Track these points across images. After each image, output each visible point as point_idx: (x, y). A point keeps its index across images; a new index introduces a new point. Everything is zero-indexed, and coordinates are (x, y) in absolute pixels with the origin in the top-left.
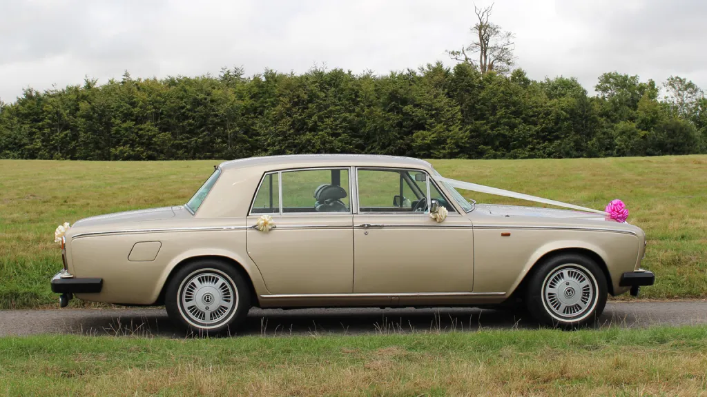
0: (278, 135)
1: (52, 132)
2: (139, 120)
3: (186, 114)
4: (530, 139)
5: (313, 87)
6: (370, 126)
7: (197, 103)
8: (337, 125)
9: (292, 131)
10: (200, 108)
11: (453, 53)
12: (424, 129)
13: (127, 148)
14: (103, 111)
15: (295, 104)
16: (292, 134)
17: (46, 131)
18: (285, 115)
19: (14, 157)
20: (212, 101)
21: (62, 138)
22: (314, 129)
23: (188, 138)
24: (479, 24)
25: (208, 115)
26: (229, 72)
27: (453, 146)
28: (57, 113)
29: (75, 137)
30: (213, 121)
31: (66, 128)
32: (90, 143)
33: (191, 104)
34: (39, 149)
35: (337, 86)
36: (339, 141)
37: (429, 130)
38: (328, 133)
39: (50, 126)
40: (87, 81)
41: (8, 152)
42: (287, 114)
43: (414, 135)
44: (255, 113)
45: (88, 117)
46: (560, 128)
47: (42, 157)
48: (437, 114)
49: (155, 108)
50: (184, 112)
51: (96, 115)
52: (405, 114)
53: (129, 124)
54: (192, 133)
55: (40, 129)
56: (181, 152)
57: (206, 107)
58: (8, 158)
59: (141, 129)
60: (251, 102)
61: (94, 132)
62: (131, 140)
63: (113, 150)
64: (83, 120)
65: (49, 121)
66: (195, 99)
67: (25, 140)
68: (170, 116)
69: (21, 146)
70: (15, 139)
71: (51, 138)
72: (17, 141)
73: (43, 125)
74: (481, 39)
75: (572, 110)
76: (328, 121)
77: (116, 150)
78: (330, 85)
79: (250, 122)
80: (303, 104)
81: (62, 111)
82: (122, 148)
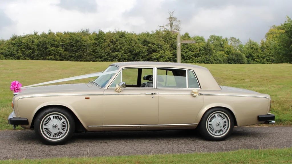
0: (105, 53)
1: (26, 50)
2: (57, 47)
3: (73, 45)
4: (192, 57)
5: (117, 36)
6: (137, 50)
7: (77, 41)
8: (126, 50)
9: (111, 51)
10: (79, 43)
11: (161, 26)
12: (156, 52)
13: (53, 57)
14: (44, 43)
15: (112, 42)
16: (111, 52)
17: (23, 50)
18: (108, 46)
19: (12, 59)
20: (83, 41)
21: (29, 53)
22: (118, 51)
23: (74, 53)
24: (170, 17)
25: (81, 45)
26: (84, 30)
27: (167, 59)
28: (27, 43)
29: (33, 52)
30: (83, 48)
31: (30, 49)
32: (39, 55)
33: (75, 41)
34: (21, 56)
35: (125, 36)
36: (127, 56)
37: (157, 53)
38: (123, 53)
39: (24, 48)
40: (34, 32)
41: (9, 57)
42: (109, 46)
43: (153, 54)
44: (96, 45)
45: (38, 45)
46: (201, 53)
47: (22, 59)
48: (161, 47)
49: (63, 42)
50: (73, 44)
51: (41, 45)
52: (149, 47)
53: (53, 48)
54: (76, 52)
55: (21, 49)
56: (72, 58)
57: (80, 43)
58: (9, 59)
59: (57, 50)
60: (95, 41)
61: (41, 50)
62: (54, 54)
63: (47, 57)
64: (36, 46)
65: (24, 46)
66: (77, 40)
67: (16, 53)
68: (67, 45)
69: (14, 55)
70: (12, 52)
71: (25, 52)
72: (12, 53)
73: (22, 48)
74: (171, 22)
75: (204, 47)
76: (123, 48)
77: (49, 57)
78: (122, 36)
79: (95, 48)
80: (114, 42)
81: (29, 43)
82: (51, 56)
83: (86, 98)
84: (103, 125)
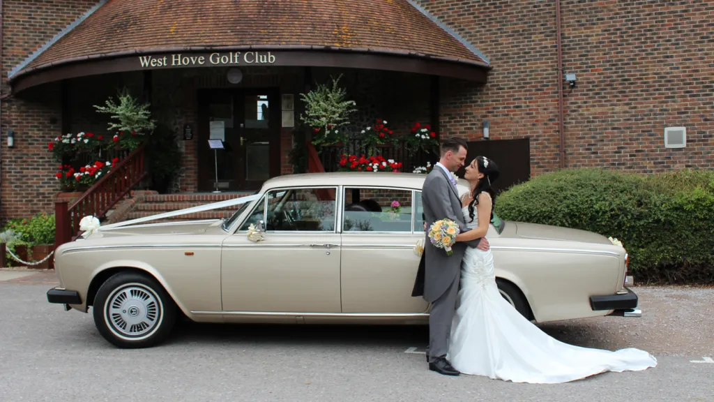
83: (188, 254)
84: (222, 310)
